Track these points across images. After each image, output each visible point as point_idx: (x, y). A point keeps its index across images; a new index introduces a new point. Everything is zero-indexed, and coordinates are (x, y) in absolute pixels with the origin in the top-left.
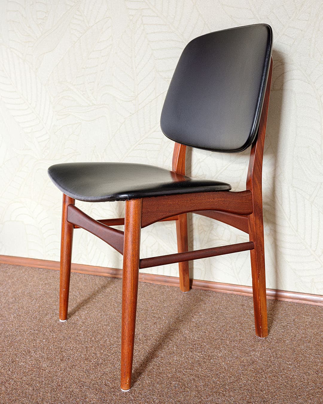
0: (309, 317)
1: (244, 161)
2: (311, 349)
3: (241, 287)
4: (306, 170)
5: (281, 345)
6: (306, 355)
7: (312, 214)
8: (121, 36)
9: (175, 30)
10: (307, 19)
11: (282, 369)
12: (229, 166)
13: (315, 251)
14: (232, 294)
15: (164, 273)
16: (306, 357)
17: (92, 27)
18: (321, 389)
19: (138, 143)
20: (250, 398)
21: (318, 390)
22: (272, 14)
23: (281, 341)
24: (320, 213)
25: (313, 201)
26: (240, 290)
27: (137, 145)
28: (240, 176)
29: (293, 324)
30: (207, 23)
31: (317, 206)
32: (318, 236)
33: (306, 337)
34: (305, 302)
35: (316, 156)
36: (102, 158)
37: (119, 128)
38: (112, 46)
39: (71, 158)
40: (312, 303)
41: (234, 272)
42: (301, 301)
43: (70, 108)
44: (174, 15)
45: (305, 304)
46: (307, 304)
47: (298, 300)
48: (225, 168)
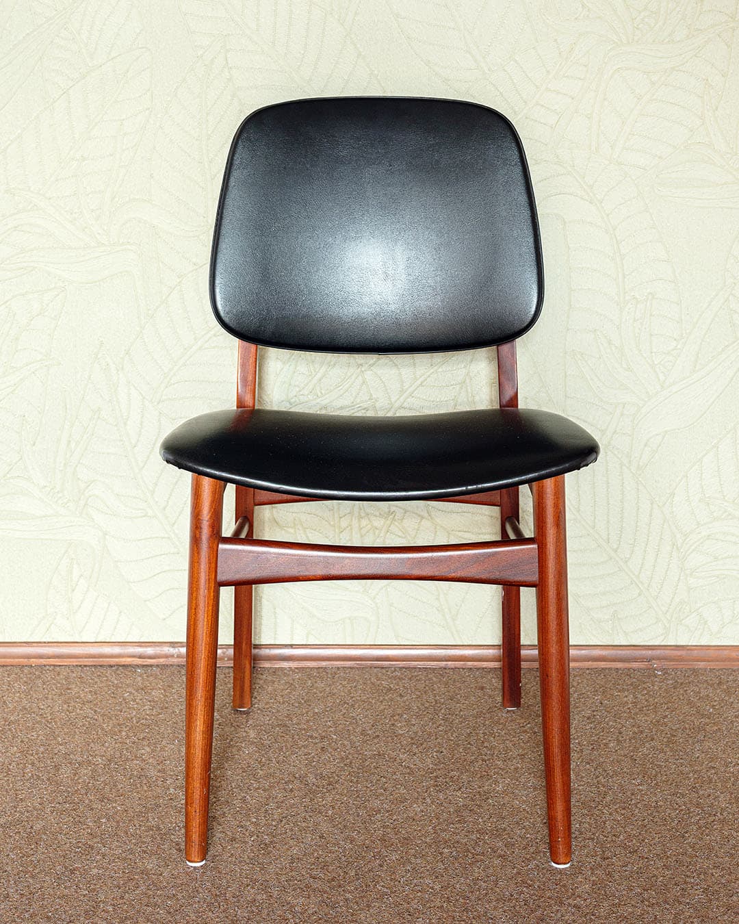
0: (626, 693)
1: (463, 366)
2: (662, 751)
3: (463, 649)
4: (592, 379)
5: (603, 753)
6: (659, 763)
7: (607, 471)
8: (173, 90)
9: (305, 85)
10: (582, 78)
11: (629, 793)
12: (429, 376)
13: (616, 551)
14: (445, 669)
15: (275, 638)
16: (661, 766)
17: (101, 66)
18: (715, 815)
19: (213, 332)
20: (603, 852)
21: (711, 819)
22: (512, 62)
23: (600, 745)
24: (624, 467)
25: (609, 443)
26: (462, 656)
27: (210, 338)
28: (453, 397)
29: (604, 711)
30: (376, 72)
31: (616, 453)
32: (621, 518)
33: (642, 732)
34: (603, 665)
35: (612, 350)
36: (118, 371)
37: (164, 298)
38: (151, 111)
39: (34, 373)
40: (620, 665)
41: (444, 616)
42: (595, 665)
43: (35, 252)
44: (303, 52)
45: (606, 668)
46: (610, 669)
47: (590, 663)
48: (419, 382)
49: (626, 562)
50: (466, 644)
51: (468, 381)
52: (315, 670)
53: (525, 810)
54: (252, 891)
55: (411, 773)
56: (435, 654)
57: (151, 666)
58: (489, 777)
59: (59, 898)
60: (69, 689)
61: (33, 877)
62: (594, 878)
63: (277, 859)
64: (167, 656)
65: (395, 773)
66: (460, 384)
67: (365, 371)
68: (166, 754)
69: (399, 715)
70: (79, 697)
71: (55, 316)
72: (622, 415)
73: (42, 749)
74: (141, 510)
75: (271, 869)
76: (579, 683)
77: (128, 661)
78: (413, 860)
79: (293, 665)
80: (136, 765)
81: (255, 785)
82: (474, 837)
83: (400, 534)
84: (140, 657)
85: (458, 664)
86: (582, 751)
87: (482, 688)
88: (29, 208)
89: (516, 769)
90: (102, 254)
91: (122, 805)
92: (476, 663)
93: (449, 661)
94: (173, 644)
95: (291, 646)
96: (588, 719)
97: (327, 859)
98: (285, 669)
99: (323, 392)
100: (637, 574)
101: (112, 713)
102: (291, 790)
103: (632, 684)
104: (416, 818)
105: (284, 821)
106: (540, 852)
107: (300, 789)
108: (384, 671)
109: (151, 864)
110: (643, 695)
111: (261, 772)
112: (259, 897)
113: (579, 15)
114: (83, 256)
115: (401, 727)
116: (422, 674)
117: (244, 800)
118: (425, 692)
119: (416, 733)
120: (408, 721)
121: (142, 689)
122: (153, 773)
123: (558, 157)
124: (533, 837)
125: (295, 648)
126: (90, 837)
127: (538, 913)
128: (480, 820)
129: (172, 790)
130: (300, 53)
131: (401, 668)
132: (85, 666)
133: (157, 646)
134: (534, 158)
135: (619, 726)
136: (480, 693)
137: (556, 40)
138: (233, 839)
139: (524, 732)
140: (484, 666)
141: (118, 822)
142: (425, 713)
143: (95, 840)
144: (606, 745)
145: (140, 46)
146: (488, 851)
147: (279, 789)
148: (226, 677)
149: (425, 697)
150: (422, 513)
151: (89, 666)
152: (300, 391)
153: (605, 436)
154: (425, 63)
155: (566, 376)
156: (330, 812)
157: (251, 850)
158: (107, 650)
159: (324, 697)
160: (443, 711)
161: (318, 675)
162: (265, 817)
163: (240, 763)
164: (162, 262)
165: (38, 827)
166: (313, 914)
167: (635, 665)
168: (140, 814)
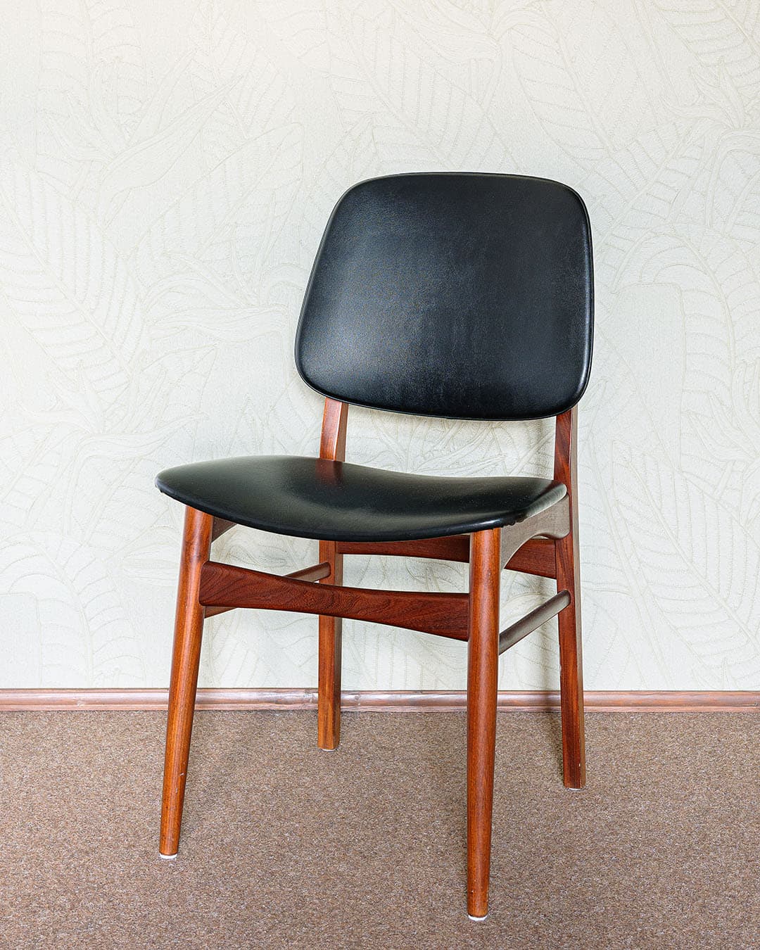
0: (740, 732)
4: (704, 438)
8: (323, 163)
10: (698, 158)
13: (726, 601)
17: (256, 139)
22: (634, 143)
24: (734, 521)
25: (720, 498)
32: (731, 569)
35: (723, 410)
36: (263, 426)
38: (302, 182)
39: (183, 427)
40: (730, 709)
42: (707, 709)
43: (188, 312)
44: (443, 130)
45: (717, 712)
46: (721, 713)
47: (702, 707)
49: (735, 611)
51: (590, 438)
52: (445, 714)
54: (440, 888)
57: (288, 711)
58: (630, 800)
59: (267, 893)
61: (238, 878)
62: (743, 876)
63: (455, 863)
64: (302, 702)
65: (543, 797)
67: (496, 428)
68: (326, 782)
70: (227, 737)
71: (206, 373)
72: (732, 471)
73: (208, 779)
74: (281, 559)
76: (695, 725)
77: (266, 706)
78: (578, 863)
79: (423, 709)
80: (302, 791)
81: (417, 807)
82: (628, 845)
84: (277, 702)
86: (710, 778)
87: (606, 729)
88: (184, 270)
89: (653, 793)
90: (251, 314)
91: (300, 822)
92: (596, 708)
94: (307, 690)
95: (422, 692)
96: (710, 753)
97: (500, 863)
98: (416, 713)
99: (456, 448)
100: (745, 623)
101: (264, 750)
102: (452, 810)
103: (744, 725)
104: (573, 831)
106: (690, 856)
108: (510, 715)
109: (342, 868)
110: (756, 734)
111: (420, 797)
113: (697, 101)
114: (234, 316)
115: (539, 761)
117: (410, 818)
121: (285, 730)
122: (319, 797)
123: (675, 231)
124: (681, 845)
125: (424, 694)
126: (279, 848)
127: (700, 901)
128: (631, 832)
129: (342, 812)
130: (441, 130)
131: (525, 713)
132: (225, 711)
133: (294, 692)
134: (654, 231)
135: (740, 759)
136: (605, 733)
137: (674, 124)
138: (411, 848)
139: (653, 764)
140: (603, 711)
141: (300, 836)
143: (284, 850)
144: (731, 774)
145: (293, 121)
146: (643, 856)
147: (440, 810)
148: (362, 721)
152: (434, 447)
153: (716, 491)
154: (555, 142)
155: (681, 434)
157: (430, 856)
158: (245, 695)
159: (460, 737)
161: (449, 718)
162: (434, 831)
163: (398, 790)
165: (227, 840)
166: (500, 904)
167: (744, 709)
168: (319, 830)
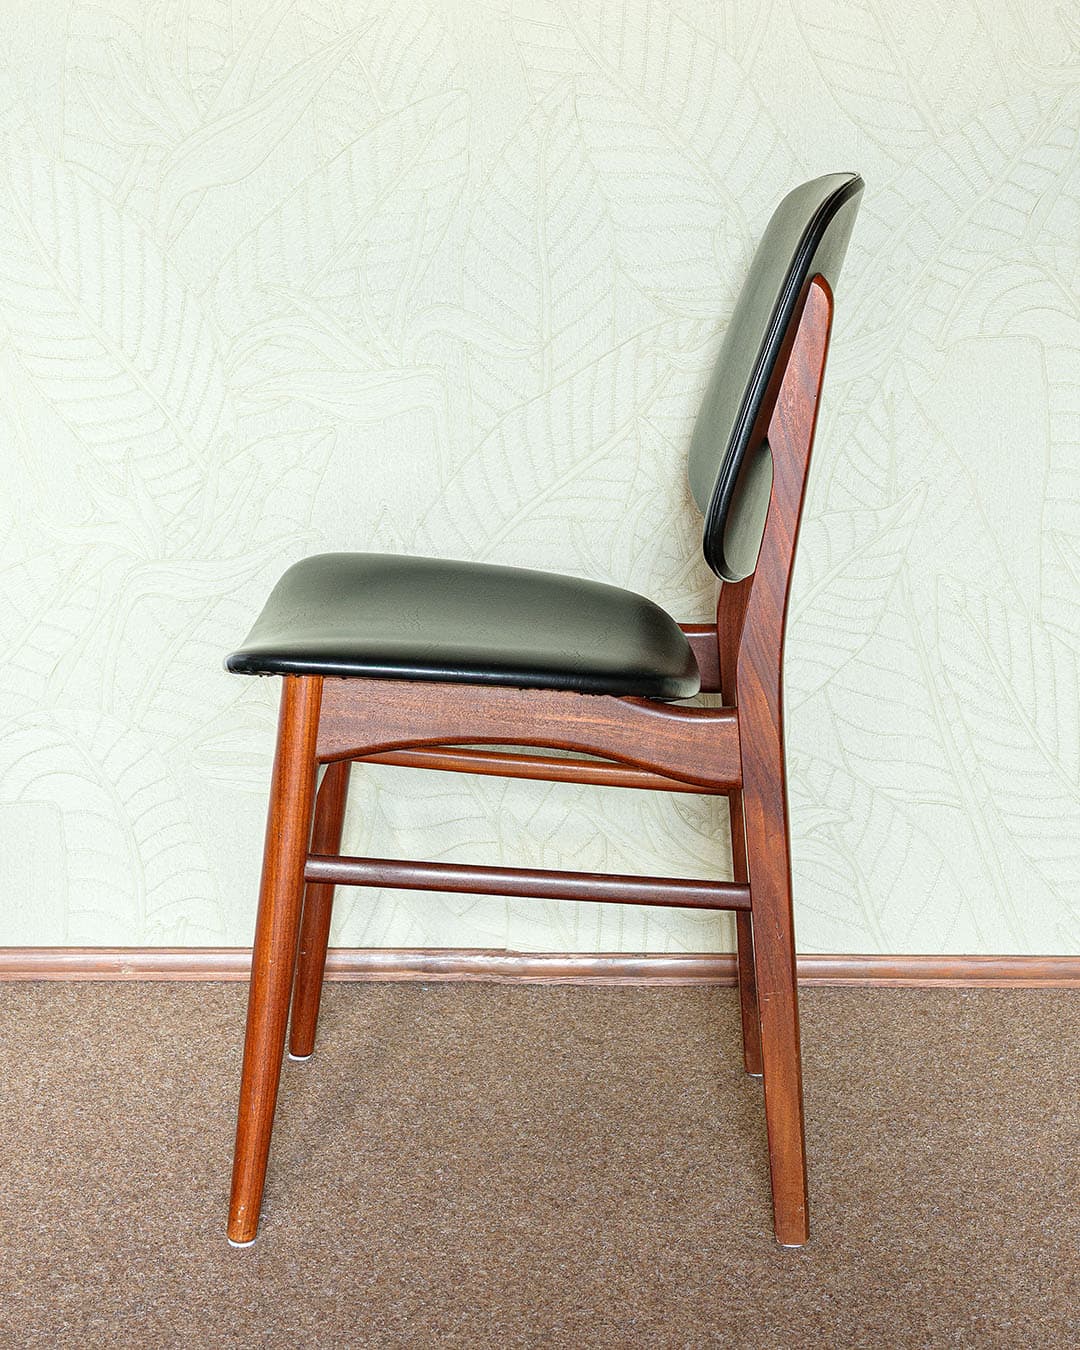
8: (499, 150)
14: (867, 987)
17: (398, 113)
19: (545, 496)
22: (973, 123)
27: (542, 503)
37: (476, 445)
38: (467, 179)
39: (285, 551)
41: (864, 912)
43: (293, 375)
44: (683, 101)
48: (835, 571)
50: (895, 953)
51: (904, 571)
52: (681, 989)
53: (1019, 1159)
54: (672, 1253)
55: (852, 1116)
56: (852, 968)
57: (442, 983)
58: (961, 1121)
59: (408, 1260)
60: (332, 1012)
61: (365, 1237)
63: (695, 1216)
66: (892, 575)
68: (499, 1092)
69: (815, 1045)
71: (320, 469)
75: (691, 1227)
76: (1060, 1008)
77: (409, 976)
78: (882, 1216)
79: (648, 982)
80: (462, 1105)
81: (637, 1130)
82: (958, 1190)
83: (804, 791)
84: (425, 970)
85: (885, 982)
87: (925, 1013)
88: (287, 312)
89: (997, 1111)
90: (388, 380)
91: (459, 1152)
92: (909, 981)
93: (871, 977)
95: (645, 955)
98: (636, 988)
99: (699, 585)
101: (405, 1042)
102: (691, 1136)
104: (874, 1168)
105: (692, 1172)
106: (1052, 1207)
107: (701, 1135)
109: (524, 1220)
111: (642, 1115)
112: (684, 1260)
113: (1068, 59)
114: (363, 383)
116: (835, 996)
117: (627, 1146)
118: (846, 1018)
119: (846, 1068)
120: (831, 1053)
121: (438, 1012)
122: (488, 1115)
123: (1034, 256)
124: (1039, 1190)
125: (649, 958)
126: (427, 1191)
127: (1067, 1275)
128: (962, 1170)
129: (522, 1136)
130: (679, 101)
133: (451, 954)
134: (1002, 256)
136: (923, 1019)
137: (1034, 94)
138: (627, 1193)
139: (997, 1066)
140: (921, 985)
141: (460, 1173)
142: (852, 1043)
143: (435, 1194)
145: (455, 86)
146: (981, 1207)
147: (673, 1134)
148: (554, 998)
149: (846, 1024)
150: (835, 762)
151: (351, 983)
152: (666, 583)
154: (853, 121)
155: (1042, 566)
156: (753, 1162)
157: (657, 1205)
158: (376, 959)
160: (876, 1041)
161: (686, 995)
162: (663, 1166)
163: (609, 1104)
164: (475, 394)
165: (349, 1179)
168: (487, 1164)
